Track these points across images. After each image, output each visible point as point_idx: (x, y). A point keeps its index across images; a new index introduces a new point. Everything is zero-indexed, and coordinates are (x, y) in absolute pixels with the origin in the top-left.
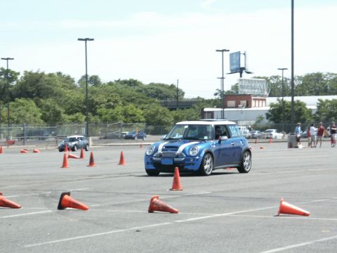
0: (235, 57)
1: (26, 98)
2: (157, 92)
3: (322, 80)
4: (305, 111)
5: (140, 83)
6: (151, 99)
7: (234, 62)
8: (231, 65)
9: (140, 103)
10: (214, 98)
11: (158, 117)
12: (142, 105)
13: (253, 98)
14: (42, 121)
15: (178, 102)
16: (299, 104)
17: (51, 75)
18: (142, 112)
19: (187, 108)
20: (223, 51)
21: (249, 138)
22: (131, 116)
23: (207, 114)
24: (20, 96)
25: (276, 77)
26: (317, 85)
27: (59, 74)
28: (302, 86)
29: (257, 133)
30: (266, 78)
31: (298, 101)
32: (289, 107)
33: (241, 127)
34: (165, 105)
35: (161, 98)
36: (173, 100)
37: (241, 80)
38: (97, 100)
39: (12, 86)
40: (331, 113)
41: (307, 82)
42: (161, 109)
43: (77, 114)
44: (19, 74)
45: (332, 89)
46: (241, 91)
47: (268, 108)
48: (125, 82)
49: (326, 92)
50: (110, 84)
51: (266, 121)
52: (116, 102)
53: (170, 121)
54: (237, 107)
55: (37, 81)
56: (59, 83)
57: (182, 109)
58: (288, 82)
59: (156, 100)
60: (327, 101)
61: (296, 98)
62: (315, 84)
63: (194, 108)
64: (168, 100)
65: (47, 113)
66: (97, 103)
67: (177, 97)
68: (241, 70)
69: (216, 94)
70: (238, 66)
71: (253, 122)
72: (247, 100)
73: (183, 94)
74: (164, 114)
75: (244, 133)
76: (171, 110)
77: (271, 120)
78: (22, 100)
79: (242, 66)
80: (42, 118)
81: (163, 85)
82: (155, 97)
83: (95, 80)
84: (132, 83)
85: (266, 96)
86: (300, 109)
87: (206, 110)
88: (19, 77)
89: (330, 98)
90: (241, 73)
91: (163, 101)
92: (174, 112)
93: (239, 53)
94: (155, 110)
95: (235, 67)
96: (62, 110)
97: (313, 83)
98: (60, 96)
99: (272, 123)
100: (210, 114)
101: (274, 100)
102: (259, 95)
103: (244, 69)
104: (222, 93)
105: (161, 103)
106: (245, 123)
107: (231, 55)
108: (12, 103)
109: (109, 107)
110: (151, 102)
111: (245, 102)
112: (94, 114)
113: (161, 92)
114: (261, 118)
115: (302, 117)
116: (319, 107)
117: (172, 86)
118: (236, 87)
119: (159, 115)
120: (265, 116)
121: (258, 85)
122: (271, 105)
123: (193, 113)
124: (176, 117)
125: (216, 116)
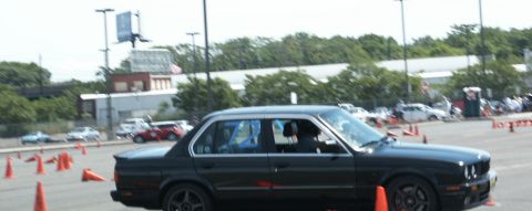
0: (124, 21)
2: (10, 75)
3: (250, 47)
4: (228, 92)
7: (123, 26)
8: (119, 29)
11: (13, 111)
13: (152, 76)
15: (42, 88)
16: (219, 82)
19: (57, 96)
20: (105, 11)
23: (85, 104)
25: (185, 46)
26: (243, 54)
28: (221, 57)
30: (170, 48)
31: (217, 79)
32: (205, 87)
33: (137, 120)
34: (23, 93)
35: (17, 83)
36: (34, 85)
37: (134, 52)
40: (264, 93)
41: (229, 51)
42: (16, 99)
45: (265, 60)
46: (134, 68)
47: (174, 91)
49: (256, 64)
51: (172, 110)
53: (30, 115)
54: (129, 91)
57: (48, 97)
58: (203, 52)
59: (9, 86)
60: (259, 77)
61: (213, 75)
62: (239, 54)
63: (65, 95)
64: (27, 86)
67: (39, 81)
68: (133, 38)
69: (98, 74)
70: (128, 33)
71: (154, 112)
72: (145, 80)
73: (49, 75)
74: (22, 106)
75: (143, 127)
76: (31, 99)
77: (180, 107)
79: (135, 31)
81: (17, 65)
82: (7, 81)
85: (172, 73)
86: (222, 91)
87: (84, 97)
89: (263, 72)
90: (133, 42)
91: (18, 87)
92: (36, 103)
93: (128, 15)
94: (7, 101)
95: (125, 33)
97: (237, 52)
99: (182, 112)
100: (90, 104)
101: (184, 79)
102: (162, 73)
103: (137, 35)
104: (107, 71)
105: (17, 91)
106: (142, 113)
107: (118, 17)
111: (140, 83)
113: (16, 74)
114: (166, 105)
116: (247, 87)
117: (33, 66)
118: (126, 63)
119: (14, 109)
120: (170, 102)
121: (159, 58)
122: (180, 86)
123: (65, 103)
124: (40, 111)
125: (101, 106)
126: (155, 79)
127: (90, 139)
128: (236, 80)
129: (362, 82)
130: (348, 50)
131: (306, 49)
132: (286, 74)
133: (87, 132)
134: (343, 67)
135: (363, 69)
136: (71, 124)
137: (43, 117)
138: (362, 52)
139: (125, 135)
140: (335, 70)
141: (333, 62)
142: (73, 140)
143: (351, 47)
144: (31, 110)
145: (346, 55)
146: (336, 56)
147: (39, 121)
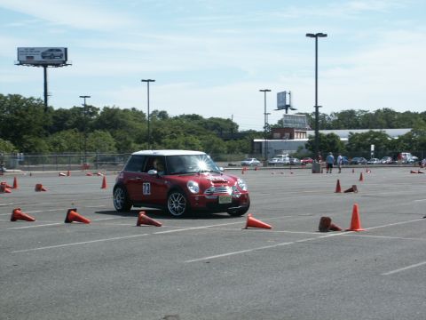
0: (282, 97)
1: (103, 129)
3: (354, 116)
4: (339, 144)
5: (201, 117)
6: (209, 131)
7: (281, 100)
8: (279, 101)
9: (199, 134)
10: (263, 130)
12: (201, 137)
13: (295, 131)
14: (116, 149)
15: (232, 134)
16: (332, 136)
17: (125, 111)
18: (200, 142)
19: (240, 139)
20: (265, 91)
21: (288, 164)
22: (190, 145)
23: (256, 147)
24: (98, 128)
27: (134, 109)
28: (337, 121)
29: (295, 160)
30: (307, 114)
31: (332, 134)
32: (325, 138)
34: (220, 135)
35: (219, 130)
36: (228, 132)
37: (285, 116)
38: (162, 131)
39: (92, 120)
40: (360, 144)
41: (342, 118)
42: (216, 139)
43: (146, 144)
44: (98, 109)
46: (285, 125)
47: (308, 140)
48: (188, 116)
49: (357, 126)
50: (176, 118)
51: (305, 151)
52: (179, 133)
53: (223, 149)
54: (281, 138)
55: (113, 115)
56: (131, 117)
57: (236, 140)
59: (214, 132)
60: (357, 134)
64: (224, 132)
65: (120, 143)
66: (162, 134)
67: (232, 129)
68: (287, 107)
69: (264, 127)
70: (284, 104)
71: (294, 152)
72: (291, 132)
73: (237, 127)
74: (219, 144)
76: (225, 140)
78: (99, 132)
79: (288, 103)
80: (116, 146)
81: (220, 120)
82: (213, 130)
83: (163, 115)
84: (195, 117)
85: (306, 129)
87: (255, 140)
88: (99, 113)
89: (360, 131)
90: (287, 110)
91: (218, 133)
92: (227, 142)
93: (284, 93)
94: (211, 140)
95: (282, 104)
96: (133, 140)
97: (346, 118)
98: (132, 128)
99: (310, 152)
100: (259, 145)
101: (312, 133)
102: (301, 129)
103: (289, 106)
107: (279, 94)
108: (92, 134)
109: (172, 137)
110: (209, 134)
111: (288, 134)
112: (160, 143)
113: (218, 125)
114: (302, 148)
115: (336, 147)
116: (350, 139)
117: (228, 121)
118: (280, 122)
119: (215, 145)
120: (304, 146)
121: (300, 120)
122: (310, 137)
123: (245, 143)
124: (229, 147)
125: (263, 146)
126: (297, 132)
127: (254, 165)
128: (343, 135)
129: (420, 141)
130: (414, 120)
131: (388, 118)
132: (374, 132)
133: (253, 161)
134: (409, 130)
135: (421, 132)
136: (246, 156)
137: (231, 151)
138: (422, 121)
139: (274, 164)
140: (403, 132)
141: (404, 127)
142: (244, 165)
143: (416, 118)
144: (224, 146)
145: (412, 123)
146: (406, 124)
147: (228, 153)
